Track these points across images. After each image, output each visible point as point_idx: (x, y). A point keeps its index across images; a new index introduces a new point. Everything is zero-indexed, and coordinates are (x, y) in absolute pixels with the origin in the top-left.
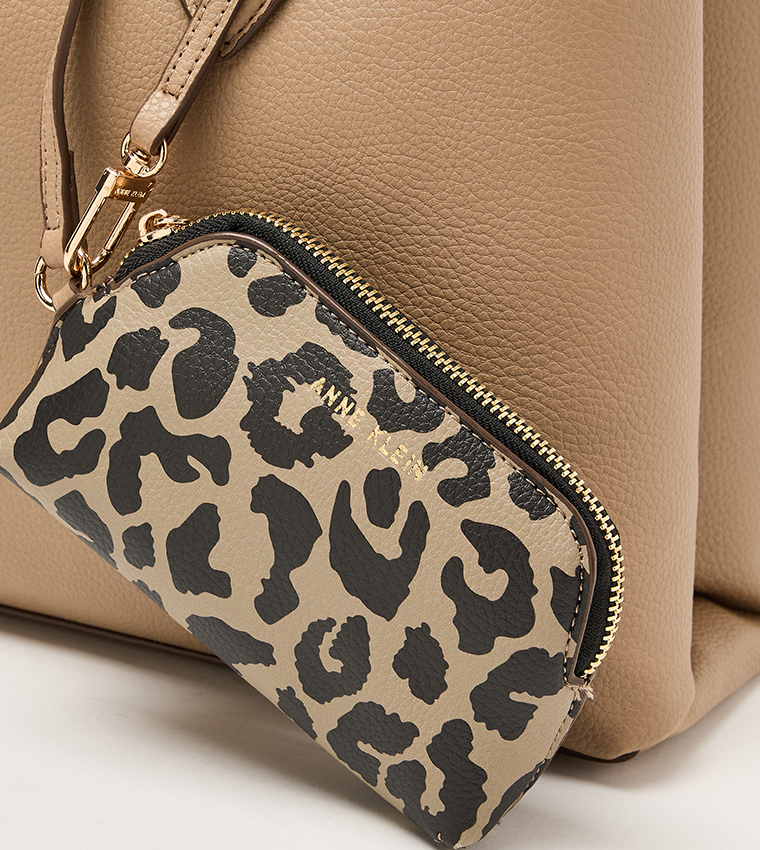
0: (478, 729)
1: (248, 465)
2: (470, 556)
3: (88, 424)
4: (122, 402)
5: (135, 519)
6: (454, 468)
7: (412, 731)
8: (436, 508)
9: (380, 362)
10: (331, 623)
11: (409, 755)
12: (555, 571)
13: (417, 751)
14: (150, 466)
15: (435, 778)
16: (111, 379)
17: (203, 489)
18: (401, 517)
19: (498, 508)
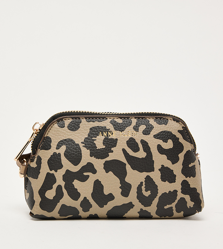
0: (188, 179)
1: (99, 164)
2: (160, 142)
3: (55, 186)
4: (59, 175)
5: (81, 199)
6: (142, 128)
7: (176, 191)
8: (146, 138)
9: (109, 120)
10: (142, 183)
11: (178, 198)
12: (179, 131)
13: (180, 195)
14: (76, 183)
15: (187, 198)
16: (53, 172)
17: (92, 178)
18: (140, 146)
19: (158, 128)
